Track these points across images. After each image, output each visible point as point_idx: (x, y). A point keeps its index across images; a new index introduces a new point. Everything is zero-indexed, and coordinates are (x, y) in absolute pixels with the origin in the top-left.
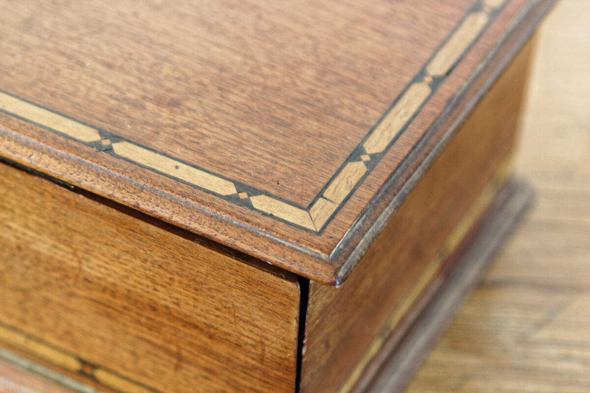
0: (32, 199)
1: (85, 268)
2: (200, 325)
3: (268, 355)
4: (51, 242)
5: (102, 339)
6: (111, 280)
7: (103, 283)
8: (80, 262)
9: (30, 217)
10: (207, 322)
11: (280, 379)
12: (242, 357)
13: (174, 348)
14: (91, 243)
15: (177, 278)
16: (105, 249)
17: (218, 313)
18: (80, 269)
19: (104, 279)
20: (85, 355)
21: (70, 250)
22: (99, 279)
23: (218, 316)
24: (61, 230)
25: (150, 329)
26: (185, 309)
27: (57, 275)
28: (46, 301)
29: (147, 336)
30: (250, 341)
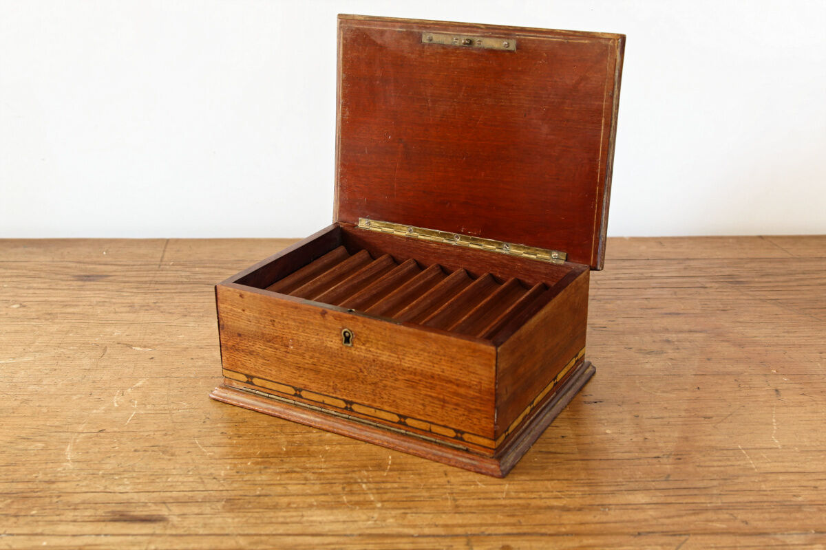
0: (380, 333)
1: (403, 364)
2: (453, 380)
3: (483, 388)
4: (388, 354)
5: (410, 400)
6: (414, 367)
7: (411, 369)
8: (401, 361)
9: (379, 343)
10: (457, 378)
11: (489, 400)
12: (472, 393)
13: (441, 397)
14: (406, 349)
15: (443, 358)
16: (411, 351)
17: (461, 372)
18: (400, 364)
19: (411, 367)
20: (401, 412)
21: (396, 356)
22: (409, 367)
23: (461, 374)
24: (393, 346)
25: (431, 389)
26: (447, 374)
27: (390, 371)
28: (385, 386)
29: (429, 393)
30: (475, 383)
